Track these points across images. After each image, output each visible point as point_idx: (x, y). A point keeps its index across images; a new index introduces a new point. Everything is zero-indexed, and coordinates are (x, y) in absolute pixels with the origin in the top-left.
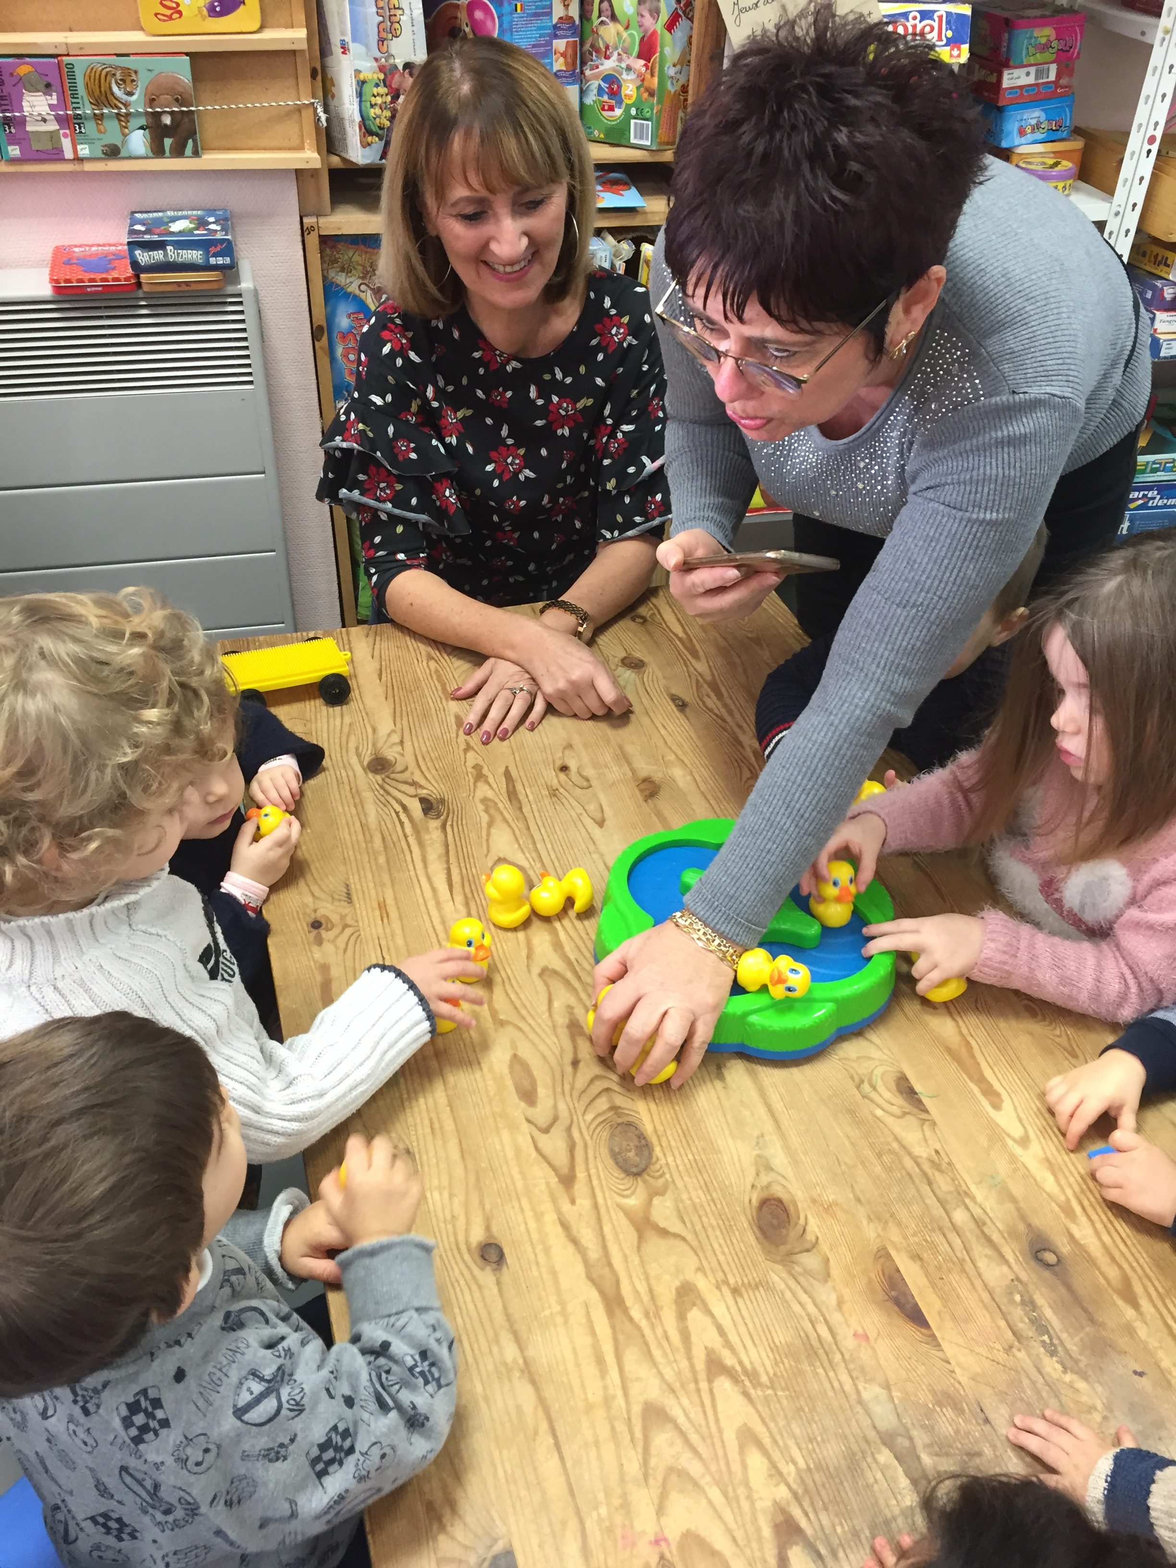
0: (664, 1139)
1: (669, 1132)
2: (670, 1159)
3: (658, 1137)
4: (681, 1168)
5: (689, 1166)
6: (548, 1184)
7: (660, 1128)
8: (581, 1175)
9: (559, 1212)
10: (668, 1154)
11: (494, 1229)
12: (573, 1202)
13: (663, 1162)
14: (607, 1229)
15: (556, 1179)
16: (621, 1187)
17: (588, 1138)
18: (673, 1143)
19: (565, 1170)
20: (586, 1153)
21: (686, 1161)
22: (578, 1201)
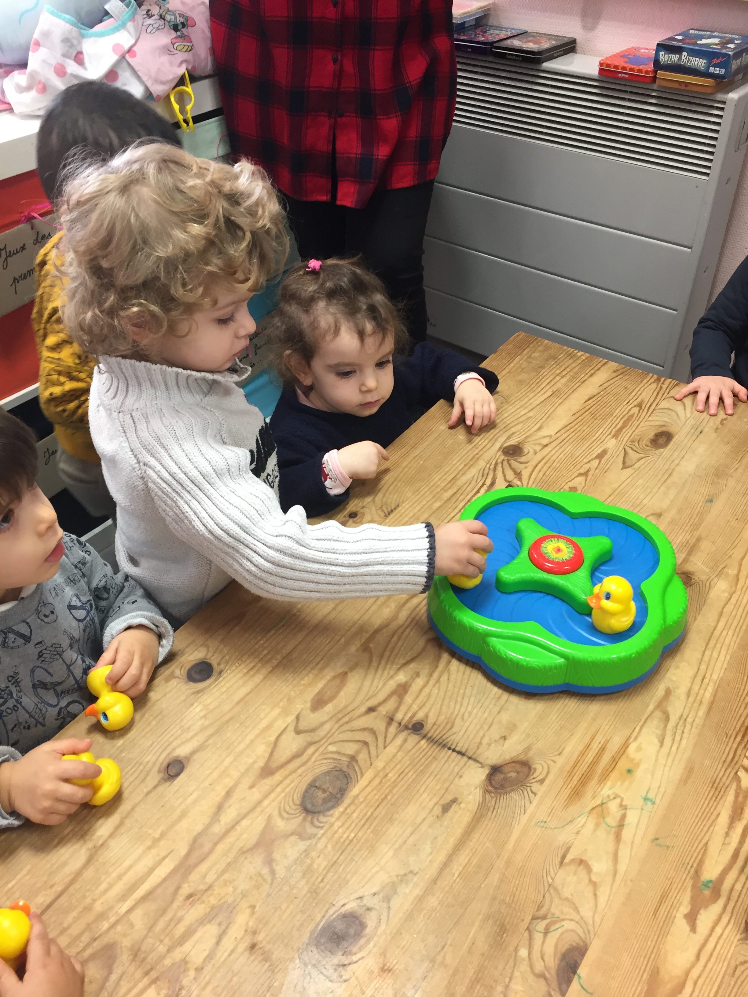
0: (353, 807)
1: (362, 806)
2: (338, 823)
3: (352, 803)
4: (336, 836)
5: (342, 840)
6: (255, 762)
7: (361, 799)
8: (278, 777)
9: (236, 785)
10: (343, 819)
11: (195, 757)
12: (252, 787)
13: (333, 820)
14: (244, 823)
15: (263, 765)
16: (287, 808)
17: (313, 759)
18: (355, 815)
19: (274, 765)
20: (299, 768)
21: (345, 836)
22: (254, 790)
